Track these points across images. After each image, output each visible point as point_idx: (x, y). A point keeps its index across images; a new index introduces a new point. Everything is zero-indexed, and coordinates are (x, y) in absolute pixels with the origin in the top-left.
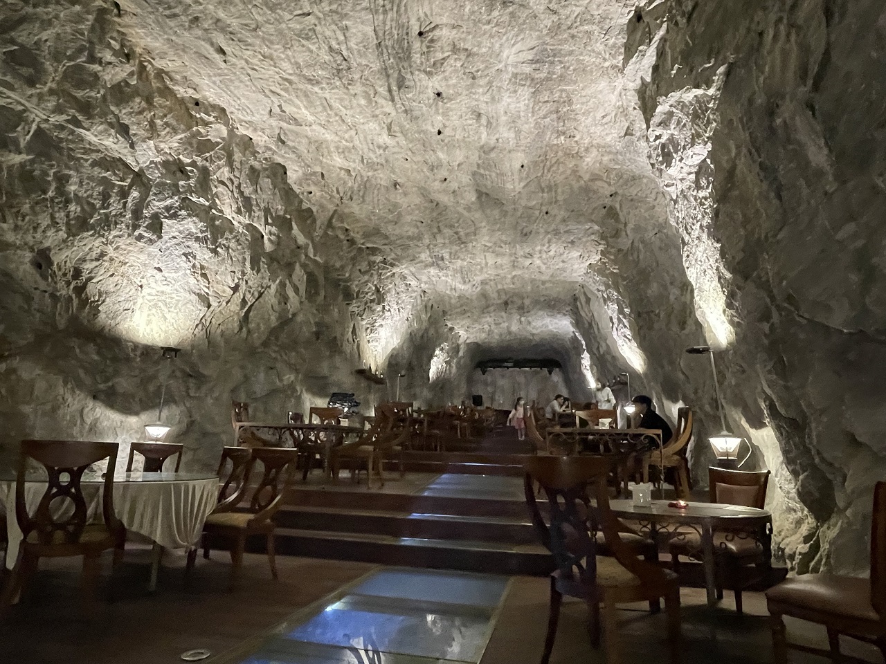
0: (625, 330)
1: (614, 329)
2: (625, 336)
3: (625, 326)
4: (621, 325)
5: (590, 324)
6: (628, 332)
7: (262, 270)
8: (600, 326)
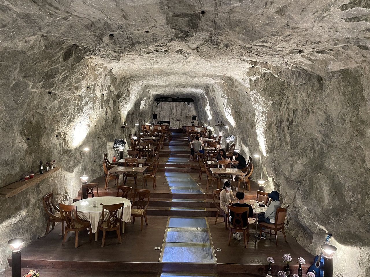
0: (229, 111)
1: (225, 108)
2: (229, 113)
3: (229, 110)
4: (228, 108)
5: (213, 99)
6: (230, 112)
7: (103, 108)
8: (218, 102)
